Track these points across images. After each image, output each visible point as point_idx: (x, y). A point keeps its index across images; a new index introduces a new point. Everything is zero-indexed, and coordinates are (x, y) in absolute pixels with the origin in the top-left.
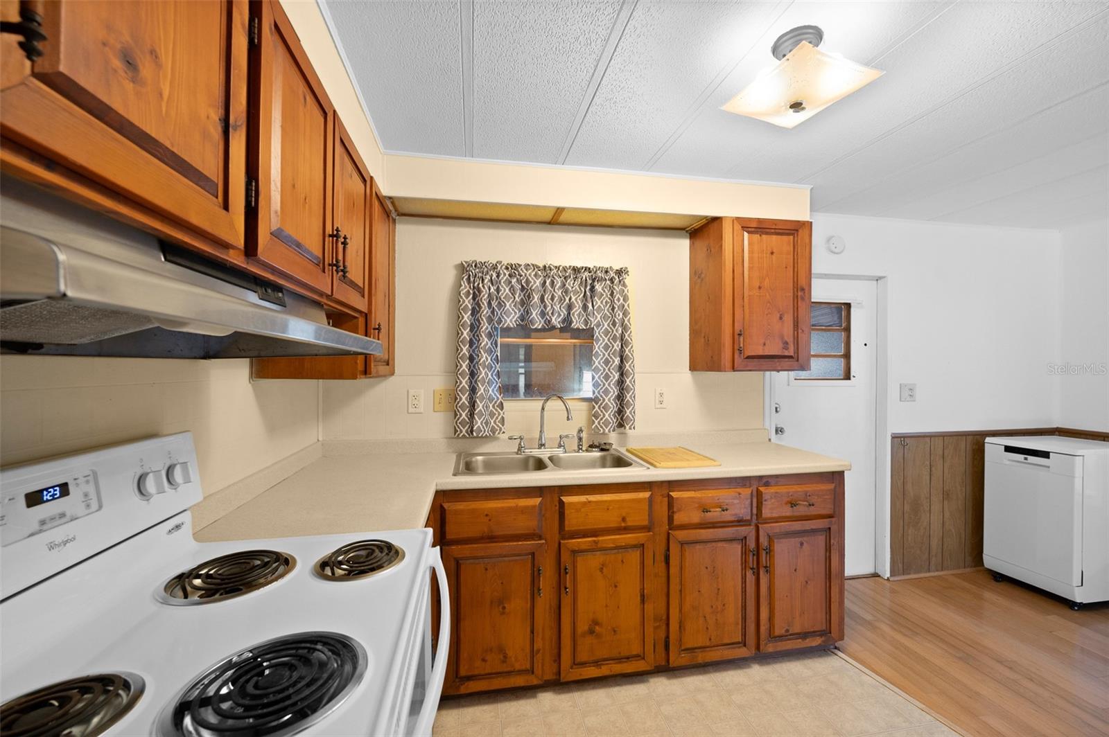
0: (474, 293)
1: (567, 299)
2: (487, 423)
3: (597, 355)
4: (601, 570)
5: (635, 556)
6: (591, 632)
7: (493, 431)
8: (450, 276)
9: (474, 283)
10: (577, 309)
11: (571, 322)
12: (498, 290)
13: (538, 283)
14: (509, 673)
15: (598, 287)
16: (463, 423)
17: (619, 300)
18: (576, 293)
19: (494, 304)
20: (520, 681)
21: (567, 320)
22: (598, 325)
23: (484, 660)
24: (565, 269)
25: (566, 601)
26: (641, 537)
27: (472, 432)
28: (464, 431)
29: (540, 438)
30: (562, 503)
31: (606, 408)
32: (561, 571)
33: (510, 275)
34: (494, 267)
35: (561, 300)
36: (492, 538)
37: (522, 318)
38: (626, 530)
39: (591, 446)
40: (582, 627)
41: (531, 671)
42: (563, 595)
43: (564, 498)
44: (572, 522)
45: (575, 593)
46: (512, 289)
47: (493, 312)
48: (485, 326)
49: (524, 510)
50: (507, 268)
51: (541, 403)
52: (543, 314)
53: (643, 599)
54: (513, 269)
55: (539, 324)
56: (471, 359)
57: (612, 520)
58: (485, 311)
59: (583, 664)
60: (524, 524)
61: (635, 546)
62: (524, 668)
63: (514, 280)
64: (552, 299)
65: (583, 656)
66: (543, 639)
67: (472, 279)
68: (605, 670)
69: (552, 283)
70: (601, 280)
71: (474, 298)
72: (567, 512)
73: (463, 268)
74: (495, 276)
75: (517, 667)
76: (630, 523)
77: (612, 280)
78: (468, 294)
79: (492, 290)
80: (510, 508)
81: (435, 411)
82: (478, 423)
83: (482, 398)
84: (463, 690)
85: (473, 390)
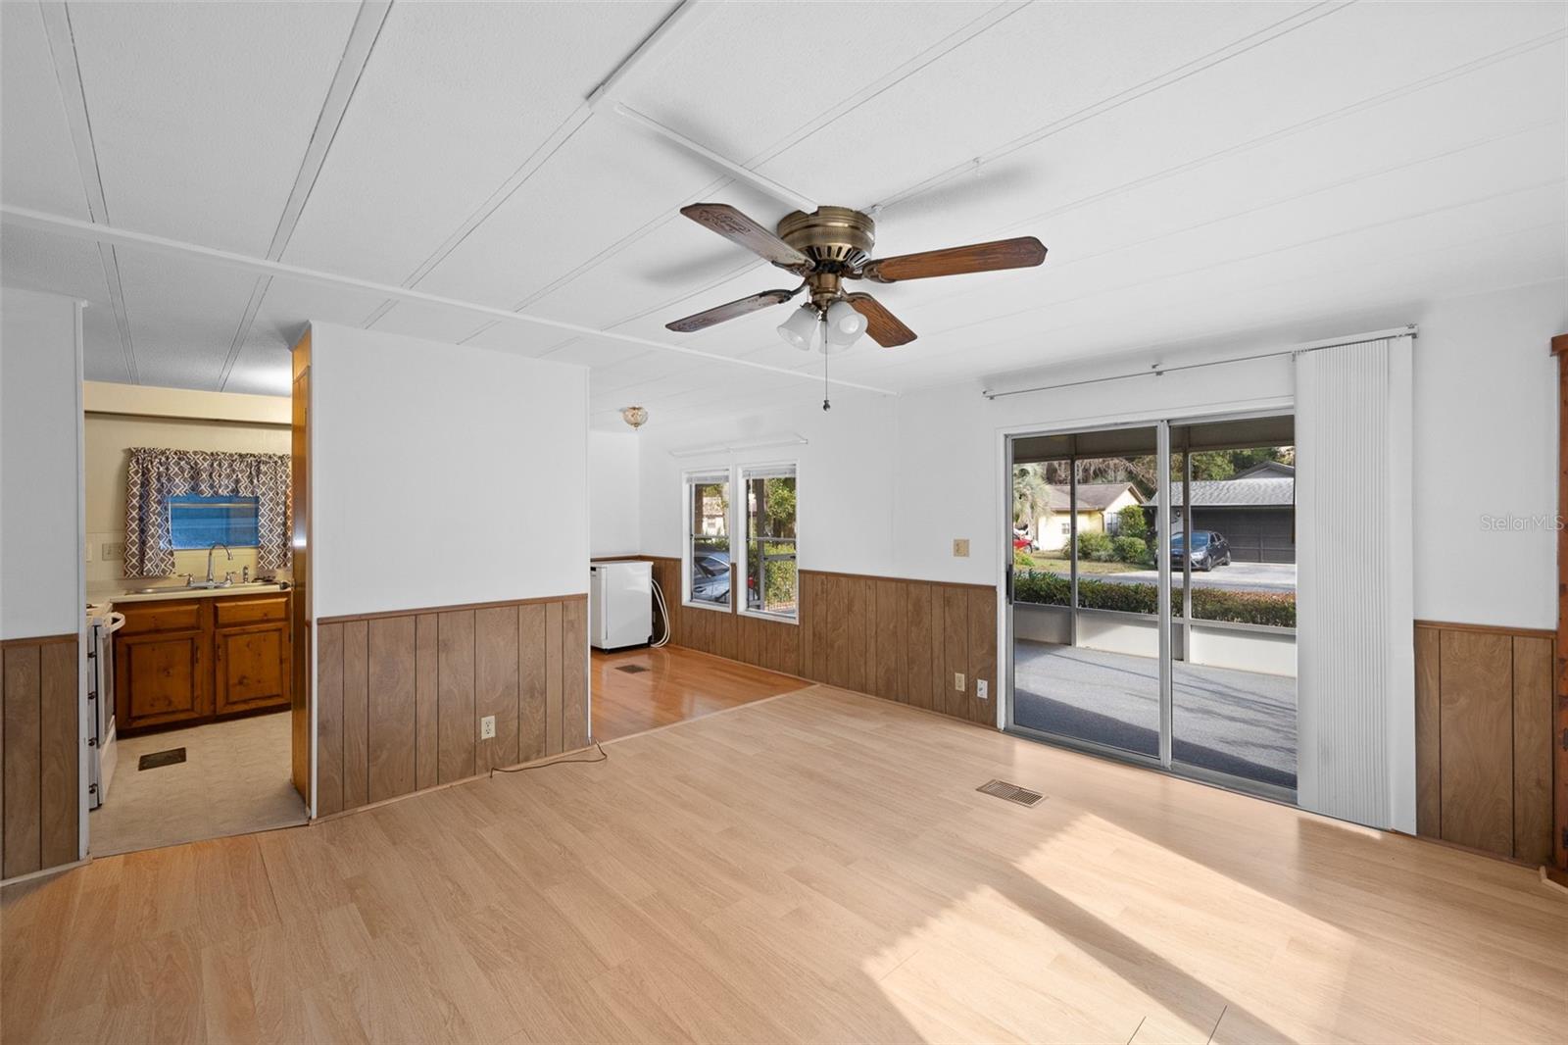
0: (143, 472)
1: (234, 477)
2: (157, 566)
3: (263, 516)
4: (248, 646)
5: (275, 636)
6: (241, 683)
7: (164, 571)
8: (118, 459)
9: (143, 464)
10: (244, 482)
11: (238, 492)
12: (167, 469)
13: (206, 464)
14: (173, 712)
15: (263, 468)
16: (134, 567)
17: (281, 477)
18: (242, 471)
19: (164, 480)
20: (182, 717)
21: (236, 491)
22: (263, 494)
23: (152, 705)
24: (231, 455)
25: (220, 666)
26: (279, 625)
27: (142, 573)
28: (134, 573)
29: (208, 575)
30: (216, 608)
31: (270, 552)
32: (215, 648)
33: (179, 459)
34: (163, 453)
35: (228, 476)
36: (158, 631)
37: (193, 489)
38: (268, 621)
39: (256, 579)
40: (233, 680)
41: (192, 710)
42: (217, 662)
43: (218, 605)
44: (223, 618)
45: (227, 661)
46: (182, 470)
47: (162, 485)
48: (154, 495)
49: (185, 612)
50: (176, 453)
51: (208, 552)
52: (212, 486)
53: (281, 662)
54: (181, 455)
55: (208, 493)
56: (141, 520)
57: (258, 615)
58: (154, 484)
59: (235, 703)
60: (185, 621)
61: (275, 630)
62: (186, 707)
63: (182, 463)
64: (220, 476)
65: (233, 698)
66: (202, 689)
67: (140, 461)
68: (253, 705)
69: (220, 465)
70: (265, 463)
71: (143, 475)
72: (220, 613)
73: (131, 454)
74: (163, 459)
75: (180, 708)
76: (270, 617)
77: (276, 462)
78: (137, 473)
79: (161, 469)
80: (173, 612)
81: (103, 559)
82: (148, 566)
83: (152, 548)
84: (135, 725)
85: (143, 543)
